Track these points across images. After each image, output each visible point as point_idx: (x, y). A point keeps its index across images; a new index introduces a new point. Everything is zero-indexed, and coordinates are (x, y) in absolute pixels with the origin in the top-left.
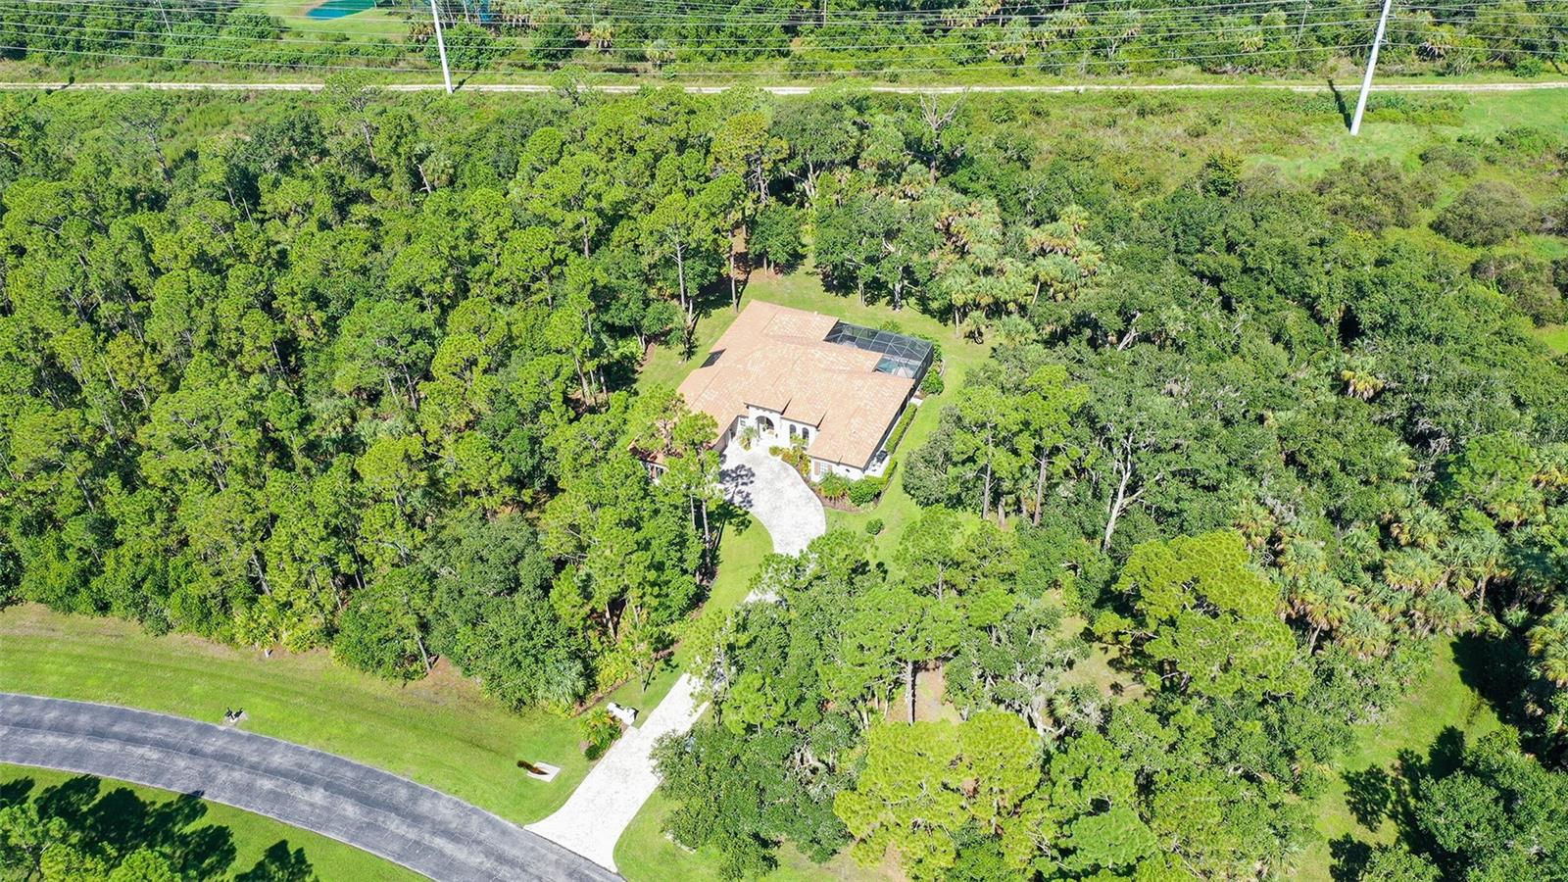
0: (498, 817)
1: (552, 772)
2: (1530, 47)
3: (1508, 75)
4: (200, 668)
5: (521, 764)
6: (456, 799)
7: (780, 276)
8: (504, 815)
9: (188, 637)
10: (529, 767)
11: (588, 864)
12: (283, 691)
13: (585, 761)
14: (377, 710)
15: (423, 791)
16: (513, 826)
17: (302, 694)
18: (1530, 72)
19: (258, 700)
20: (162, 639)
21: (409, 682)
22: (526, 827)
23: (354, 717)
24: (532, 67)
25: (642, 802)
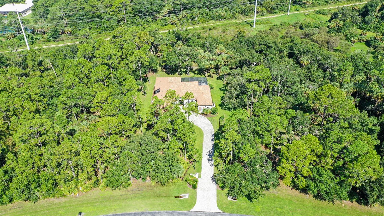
0: (181, 211)
1: (187, 196)
2: (274, 9)
3: (272, 15)
4: (57, 207)
5: (176, 197)
6: (165, 211)
7: (154, 74)
8: (182, 210)
9: (46, 200)
10: (178, 197)
11: (214, 213)
12: (90, 203)
13: (193, 190)
14: (123, 198)
15: (154, 213)
16: (187, 212)
17: (97, 202)
18: (276, 13)
19: (84, 208)
20: (36, 203)
21: (128, 188)
22: (190, 211)
23: (118, 202)
24: (49, 42)
25: (216, 194)
